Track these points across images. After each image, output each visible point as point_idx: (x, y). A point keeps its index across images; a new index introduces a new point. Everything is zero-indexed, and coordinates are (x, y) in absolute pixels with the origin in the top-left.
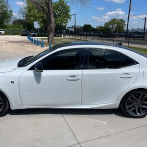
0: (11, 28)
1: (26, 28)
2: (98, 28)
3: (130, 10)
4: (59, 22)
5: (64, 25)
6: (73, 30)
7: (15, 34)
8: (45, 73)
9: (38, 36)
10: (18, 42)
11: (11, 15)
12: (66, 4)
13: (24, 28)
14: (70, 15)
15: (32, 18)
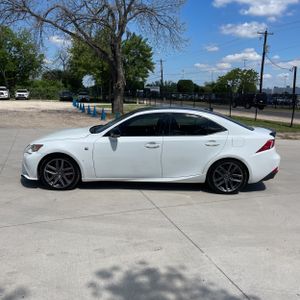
0: (41, 88)
1: (69, 86)
2: (208, 85)
3: (264, 54)
4: (131, 76)
5: (141, 80)
6: (158, 90)
7: (49, 98)
8: (122, 140)
9: (91, 101)
10: (58, 111)
11: (41, 62)
12: (144, 42)
13: (66, 86)
14: (152, 64)
15: (81, 69)
